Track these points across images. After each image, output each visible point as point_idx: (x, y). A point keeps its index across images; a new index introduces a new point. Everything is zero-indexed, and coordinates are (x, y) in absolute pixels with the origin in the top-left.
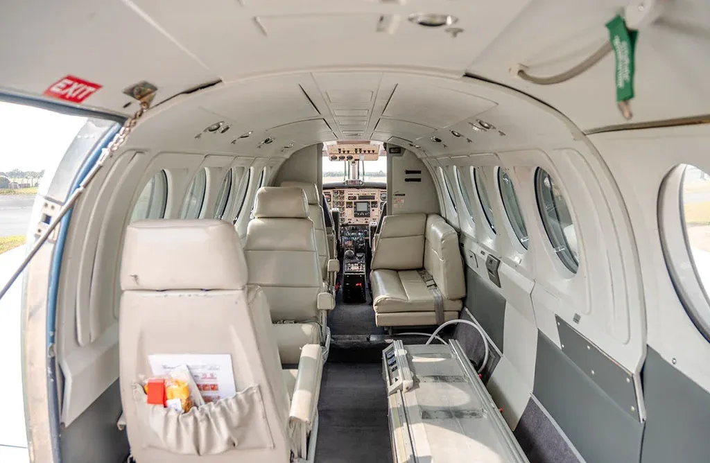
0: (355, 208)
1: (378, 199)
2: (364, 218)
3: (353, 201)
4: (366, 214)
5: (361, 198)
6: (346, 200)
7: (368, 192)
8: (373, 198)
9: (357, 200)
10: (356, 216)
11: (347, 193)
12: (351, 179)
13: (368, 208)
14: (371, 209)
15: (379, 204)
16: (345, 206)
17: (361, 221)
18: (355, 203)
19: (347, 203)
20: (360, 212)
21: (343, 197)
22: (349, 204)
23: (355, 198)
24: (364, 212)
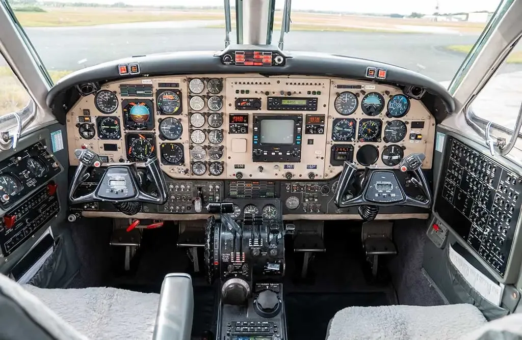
0: (258, 134)
1: (327, 108)
2: (282, 165)
3: (250, 112)
4: (291, 153)
5: (275, 103)
6: (229, 109)
7: (300, 87)
8: (312, 104)
9: (264, 111)
10: (257, 158)
11: (233, 87)
12: (246, 43)
13: (297, 135)
14: (306, 137)
15: (328, 125)
16: (226, 126)
17: (273, 171)
18: (258, 120)
19: (232, 118)
20: (270, 147)
21: (220, 101)
22: (239, 124)
23: (256, 104)
24: (283, 147)
